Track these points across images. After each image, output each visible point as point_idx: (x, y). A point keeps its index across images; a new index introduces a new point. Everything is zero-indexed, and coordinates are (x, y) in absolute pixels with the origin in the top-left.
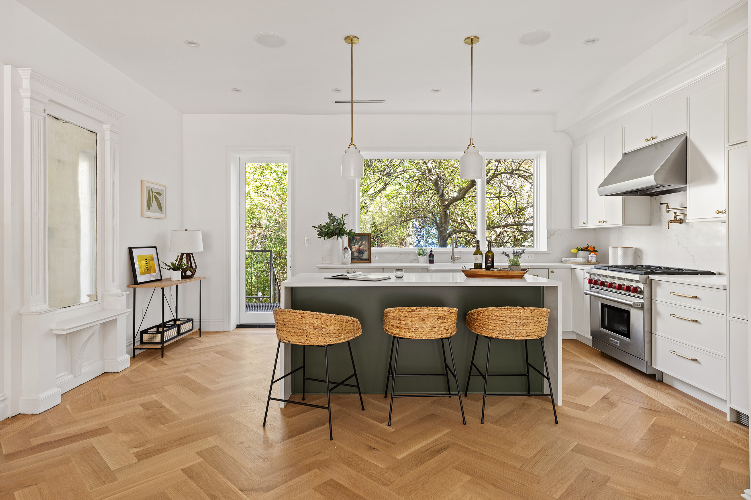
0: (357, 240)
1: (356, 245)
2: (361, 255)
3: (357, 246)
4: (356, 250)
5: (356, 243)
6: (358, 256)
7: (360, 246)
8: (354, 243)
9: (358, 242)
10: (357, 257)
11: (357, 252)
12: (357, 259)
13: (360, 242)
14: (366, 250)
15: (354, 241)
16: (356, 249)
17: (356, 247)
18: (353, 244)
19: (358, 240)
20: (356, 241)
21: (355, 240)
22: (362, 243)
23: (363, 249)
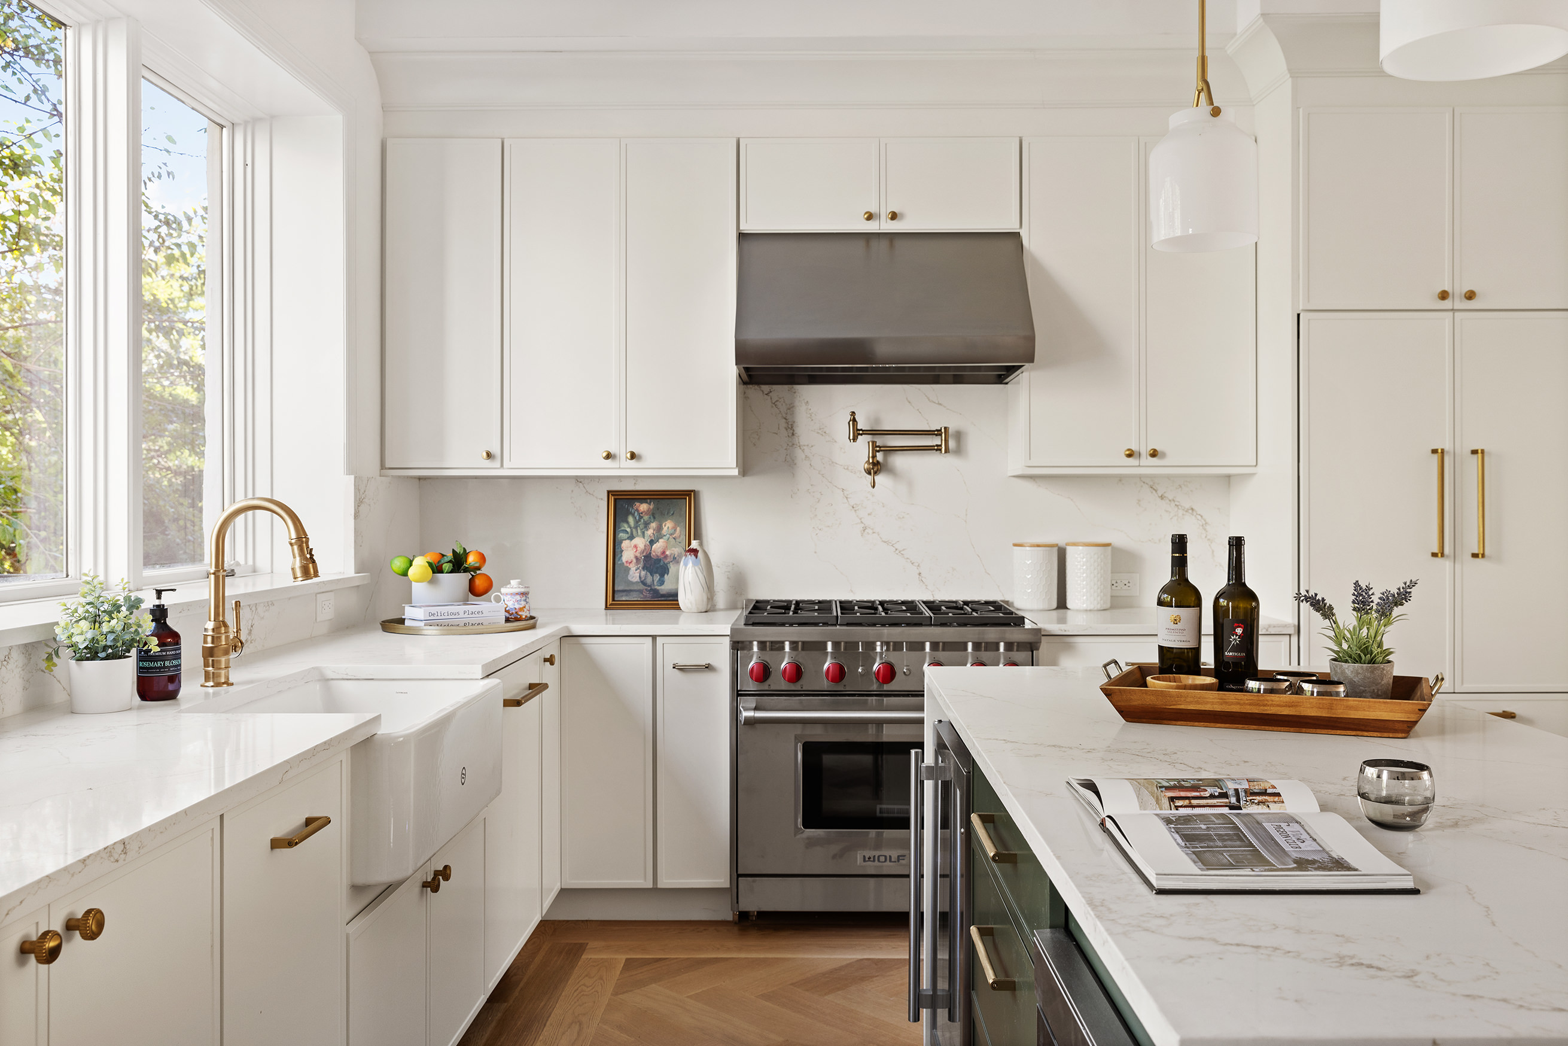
0: (640, 517)
1: (638, 536)
2: (657, 577)
3: (640, 542)
4: (636, 558)
5: (636, 528)
6: (643, 583)
7: (652, 542)
8: (628, 530)
9: (646, 525)
10: (642, 587)
11: (641, 565)
12: (641, 591)
13: (654, 525)
14: (674, 558)
15: (631, 519)
16: (638, 555)
17: (635, 546)
18: (626, 532)
19: (646, 518)
20: (637, 522)
21: (633, 515)
22: (659, 529)
23: (664, 553)
